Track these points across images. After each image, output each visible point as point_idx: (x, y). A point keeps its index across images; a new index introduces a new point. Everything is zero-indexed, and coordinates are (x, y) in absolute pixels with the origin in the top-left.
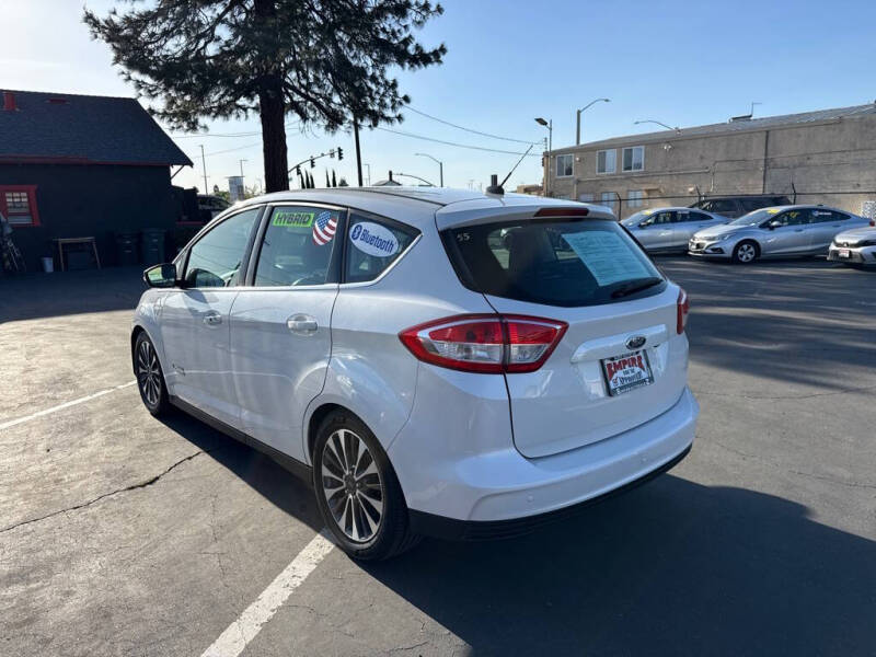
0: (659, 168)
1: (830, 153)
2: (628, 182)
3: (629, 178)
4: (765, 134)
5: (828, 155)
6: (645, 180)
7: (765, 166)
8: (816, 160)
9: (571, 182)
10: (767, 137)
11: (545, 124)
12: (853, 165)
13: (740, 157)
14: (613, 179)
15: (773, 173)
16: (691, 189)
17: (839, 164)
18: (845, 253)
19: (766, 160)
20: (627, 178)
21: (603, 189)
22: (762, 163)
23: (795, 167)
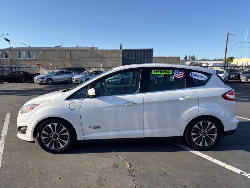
0: (40, 58)
1: (86, 58)
2: (30, 62)
3: (30, 60)
4: (69, 52)
5: (85, 58)
6: (36, 61)
7: (71, 59)
8: (83, 59)
9: (8, 61)
10: (70, 52)
11: (8, 41)
12: (91, 61)
13: (64, 57)
14: (25, 60)
15: (73, 61)
16: (51, 65)
17: (88, 60)
18: (110, 81)
19: (71, 58)
20: (29, 60)
21: (21, 63)
22: (70, 59)
23: (78, 61)
